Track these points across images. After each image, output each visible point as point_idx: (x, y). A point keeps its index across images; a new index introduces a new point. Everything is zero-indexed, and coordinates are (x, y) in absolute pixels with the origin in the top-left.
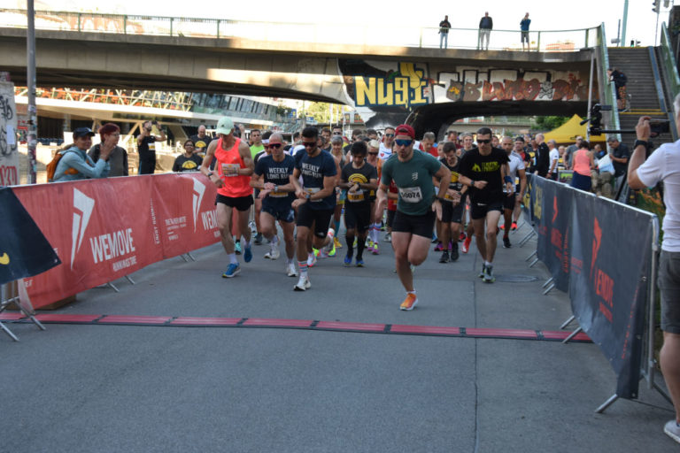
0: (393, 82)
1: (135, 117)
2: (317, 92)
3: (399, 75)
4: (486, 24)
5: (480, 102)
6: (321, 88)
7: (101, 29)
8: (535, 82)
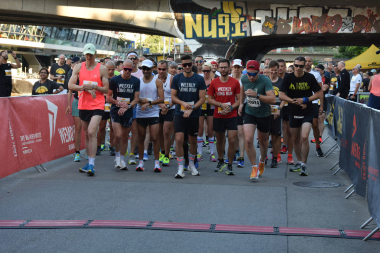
0: (217, 18)
2: (152, 26)
3: (222, 12)
5: (291, 35)
6: (156, 23)
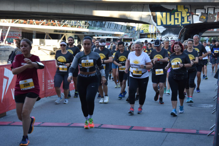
0: (174, 14)
1: (63, 31)
2: (139, 20)
3: (177, 11)
5: (215, 22)
6: (141, 18)
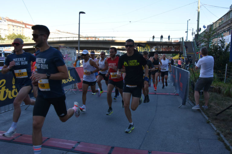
3: (146, 46)
4: (162, 37)
5: (161, 51)
7: (92, 39)
8: (171, 48)
